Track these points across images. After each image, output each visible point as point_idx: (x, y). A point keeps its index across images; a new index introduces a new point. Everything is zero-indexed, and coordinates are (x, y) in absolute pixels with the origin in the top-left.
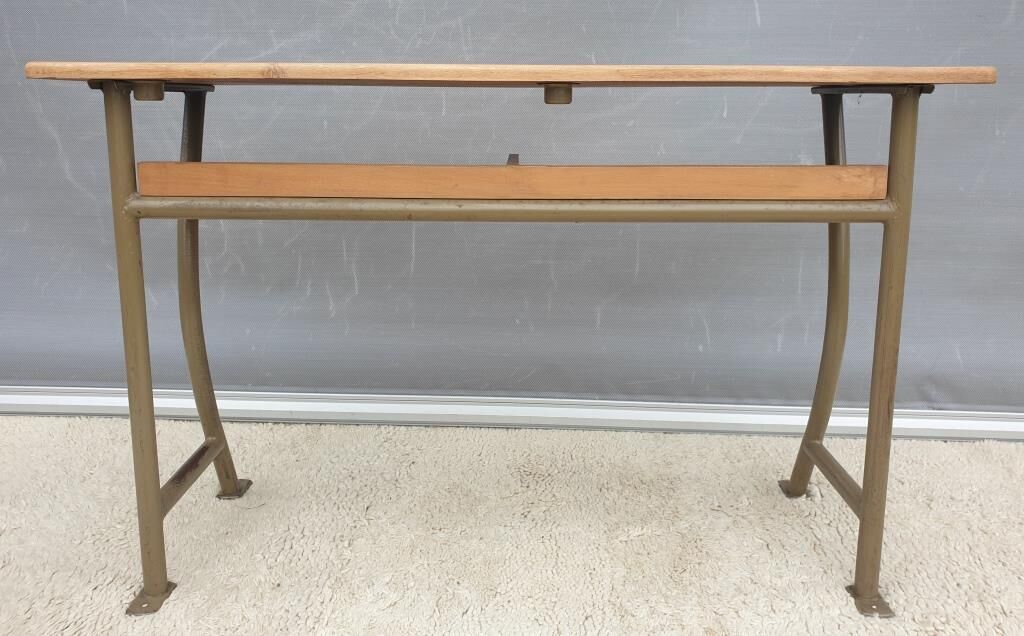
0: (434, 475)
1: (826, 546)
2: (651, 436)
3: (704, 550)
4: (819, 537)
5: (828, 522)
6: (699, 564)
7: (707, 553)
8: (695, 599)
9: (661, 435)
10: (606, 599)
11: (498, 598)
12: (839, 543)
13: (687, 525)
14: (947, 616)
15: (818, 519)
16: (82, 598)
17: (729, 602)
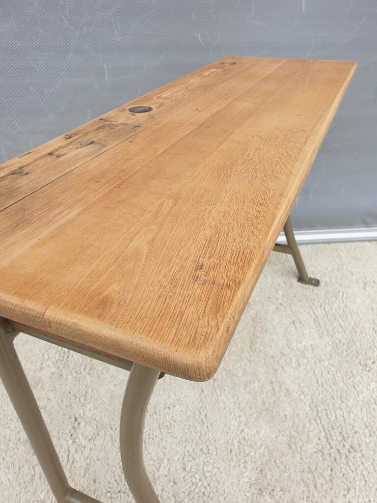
1: (320, 320)
3: (264, 328)
4: (317, 314)
5: (320, 304)
6: (263, 338)
7: (266, 330)
8: (263, 360)
12: (326, 319)
13: (254, 312)
14: (374, 359)
15: (315, 303)
17: (278, 362)
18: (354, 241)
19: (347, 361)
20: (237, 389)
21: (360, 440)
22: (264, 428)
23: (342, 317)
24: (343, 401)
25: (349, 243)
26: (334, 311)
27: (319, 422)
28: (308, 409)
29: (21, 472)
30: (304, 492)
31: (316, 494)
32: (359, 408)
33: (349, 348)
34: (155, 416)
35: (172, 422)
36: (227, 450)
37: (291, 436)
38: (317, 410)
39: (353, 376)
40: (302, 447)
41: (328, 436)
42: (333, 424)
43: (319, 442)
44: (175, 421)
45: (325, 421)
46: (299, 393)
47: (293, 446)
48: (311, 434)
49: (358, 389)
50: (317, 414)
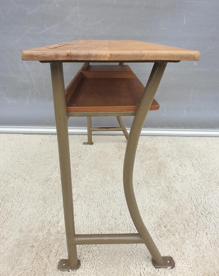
0: (96, 148)
1: (195, 165)
2: (150, 137)
4: (193, 163)
5: (195, 159)
6: (164, 170)
7: (166, 167)
8: (164, 179)
9: (152, 137)
10: (142, 179)
11: (116, 179)
12: (198, 165)
13: (160, 160)
15: (193, 158)
16: (12, 181)
17: (172, 179)
18: (216, 137)
19: (209, 181)
20: (149, 188)
21: (213, 210)
22: (163, 203)
23: (207, 164)
24: (205, 196)
25: (213, 138)
26: (203, 162)
27: (192, 203)
28: (186, 198)
29: (40, 210)
30: (182, 228)
31: (189, 229)
32: (214, 199)
33: (210, 176)
34: (107, 194)
35: (116, 198)
36: (143, 209)
37: (177, 207)
38: (191, 198)
39: (211, 187)
40: (183, 211)
41: (197, 208)
42: (200, 204)
43: (192, 210)
44: (117, 197)
45: (195, 202)
46: (182, 191)
47: (178, 211)
48: (187, 207)
49: (214, 192)
50: (192, 200)
